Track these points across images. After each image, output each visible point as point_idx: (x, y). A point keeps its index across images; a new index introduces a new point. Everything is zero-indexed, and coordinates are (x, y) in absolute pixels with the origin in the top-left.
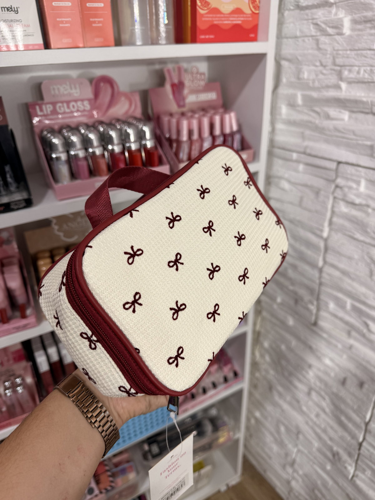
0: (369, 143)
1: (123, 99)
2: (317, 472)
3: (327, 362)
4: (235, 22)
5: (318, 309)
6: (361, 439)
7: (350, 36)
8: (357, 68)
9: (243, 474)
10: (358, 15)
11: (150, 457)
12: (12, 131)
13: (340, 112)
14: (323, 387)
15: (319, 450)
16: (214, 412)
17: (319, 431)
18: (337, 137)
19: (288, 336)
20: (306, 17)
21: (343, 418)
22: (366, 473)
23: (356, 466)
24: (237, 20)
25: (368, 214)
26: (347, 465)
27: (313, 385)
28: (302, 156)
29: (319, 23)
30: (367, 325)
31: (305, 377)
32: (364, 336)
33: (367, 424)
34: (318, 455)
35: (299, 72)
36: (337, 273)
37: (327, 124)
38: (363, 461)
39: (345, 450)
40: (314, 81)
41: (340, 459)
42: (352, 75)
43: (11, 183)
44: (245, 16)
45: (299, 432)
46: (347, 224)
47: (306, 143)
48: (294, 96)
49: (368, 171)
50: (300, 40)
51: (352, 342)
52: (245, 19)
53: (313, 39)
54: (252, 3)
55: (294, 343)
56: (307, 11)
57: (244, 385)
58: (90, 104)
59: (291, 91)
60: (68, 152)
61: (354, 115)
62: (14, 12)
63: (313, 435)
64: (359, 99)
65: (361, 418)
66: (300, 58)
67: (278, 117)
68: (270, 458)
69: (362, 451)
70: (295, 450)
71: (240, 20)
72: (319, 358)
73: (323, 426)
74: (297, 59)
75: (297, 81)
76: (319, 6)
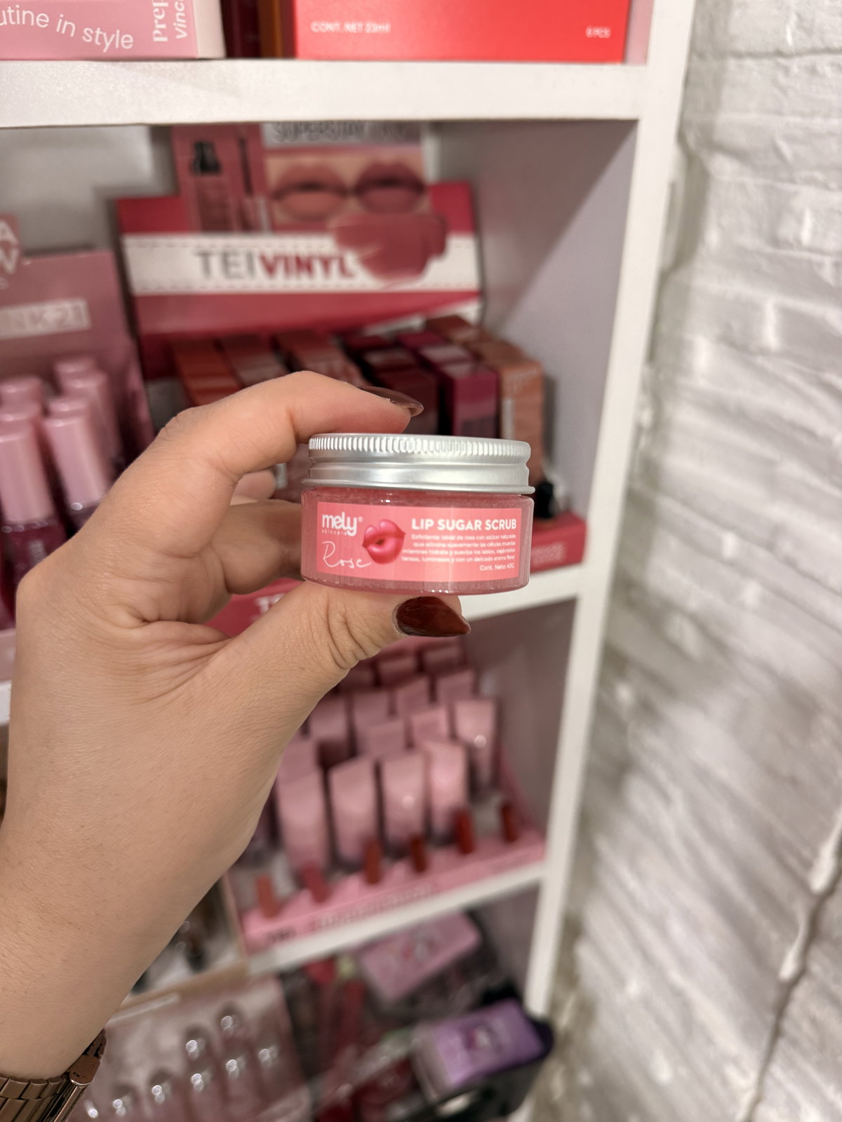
5: (761, 1097)
28: (762, 554)
35: (779, 209)
47: (779, 512)
48: (750, 310)
50: (795, 65)
59: (738, 288)
66: (785, 148)
74: (777, 151)
75: (769, 250)
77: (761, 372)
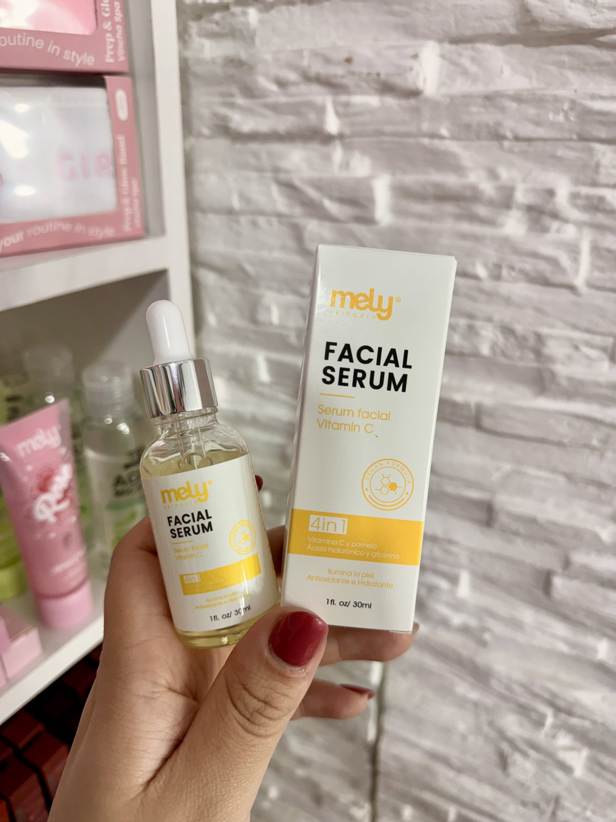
0: (474, 494)
5: (375, 817)
10: (416, 177)
25: (483, 644)
29: (297, 183)
35: (253, 304)
36: (415, 755)
48: (247, 362)
50: (243, 220)
53: (280, 223)
56: (254, 146)
59: (235, 349)
66: (249, 269)
75: (252, 327)
76: (289, 137)
77: (261, 395)
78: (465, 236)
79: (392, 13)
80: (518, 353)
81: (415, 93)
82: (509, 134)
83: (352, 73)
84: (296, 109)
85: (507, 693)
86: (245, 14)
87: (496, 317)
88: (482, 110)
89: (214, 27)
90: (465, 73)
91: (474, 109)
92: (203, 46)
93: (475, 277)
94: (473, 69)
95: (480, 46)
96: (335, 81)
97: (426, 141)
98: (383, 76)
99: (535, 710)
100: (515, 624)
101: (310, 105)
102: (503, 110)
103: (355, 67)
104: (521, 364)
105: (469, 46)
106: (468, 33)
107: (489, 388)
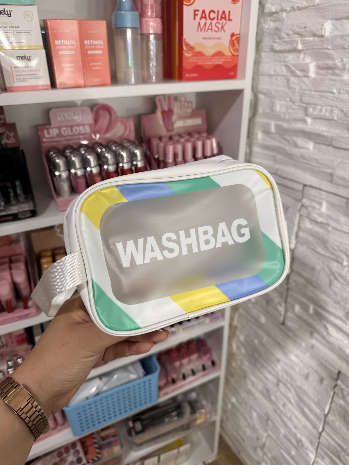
0: (329, 171)
1: (119, 124)
2: (283, 456)
3: (293, 357)
4: (216, 63)
5: (286, 311)
6: (320, 430)
7: (315, 79)
8: (319, 107)
9: (219, 453)
10: (322, 62)
11: (133, 433)
12: (22, 151)
13: (306, 142)
14: (289, 380)
15: (285, 437)
16: (194, 395)
17: (285, 419)
18: (303, 163)
19: (261, 333)
20: (279, 59)
21: (306, 409)
22: (325, 460)
23: (316, 453)
24: (219, 61)
25: (328, 232)
26: (308, 452)
27: (281, 378)
29: (289, 65)
30: (326, 329)
31: (274, 370)
32: (323, 337)
33: (326, 416)
34: (285, 440)
35: (273, 105)
36: (302, 281)
37: (294, 151)
38: (322, 449)
39: (308, 438)
40: (285, 114)
41: (303, 446)
42: (316, 113)
43: (20, 195)
44: (225, 57)
45: (268, 419)
46: (311, 239)
47: (277, 166)
48: (269, 125)
49: (328, 194)
50: (274, 78)
51: (314, 342)
52: (226, 60)
53: (284, 78)
54: (232, 47)
55: (265, 339)
56: (280, 54)
57: (221, 373)
58: (90, 128)
59: (266, 120)
60: (69, 171)
61: (317, 146)
62: (27, 60)
63: (280, 422)
64: (321, 133)
65: (321, 410)
66: (273, 93)
67: (255, 141)
68: (244, 440)
69: (321, 440)
70: (265, 435)
71: (221, 61)
72: (286, 354)
73: (289, 415)
74: (271, 94)
75: (271, 112)
76: (289, 51)
77: (272, 138)
78: (332, 80)
79: (320, 12)
80: (345, 118)
81: (322, 36)
82: (346, 47)
83: (305, 31)
84: (291, 42)
85: (333, 251)
86: (282, 14)
87: (338, 106)
88: (340, 40)
89: (274, 19)
90: (337, 29)
91: (338, 40)
92: (271, 24)
93: (333, 93)
94: (340, 28)
95: (343, 21)
96: (302, 33)
97: (325, 51)
98: (313, 32)
99: (341, 258)
100: (338, 222)
101: (294, 41)
102: (345, 40)
103: (307, 29)
104: (345, 122)
105: (340, 21)
106: (339, 17)
107: (337, 131)
